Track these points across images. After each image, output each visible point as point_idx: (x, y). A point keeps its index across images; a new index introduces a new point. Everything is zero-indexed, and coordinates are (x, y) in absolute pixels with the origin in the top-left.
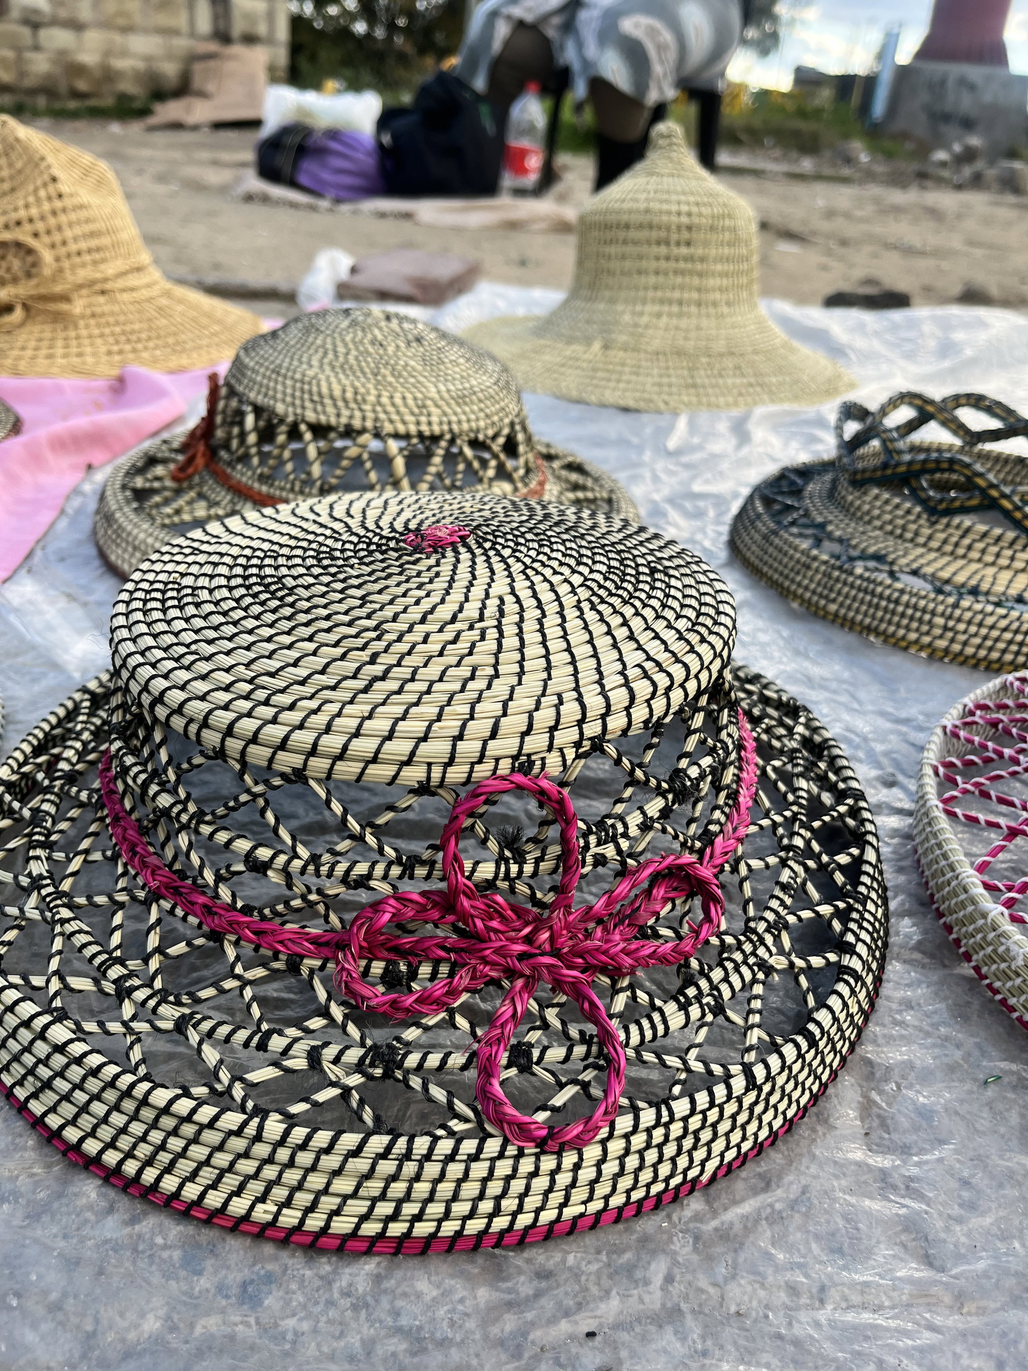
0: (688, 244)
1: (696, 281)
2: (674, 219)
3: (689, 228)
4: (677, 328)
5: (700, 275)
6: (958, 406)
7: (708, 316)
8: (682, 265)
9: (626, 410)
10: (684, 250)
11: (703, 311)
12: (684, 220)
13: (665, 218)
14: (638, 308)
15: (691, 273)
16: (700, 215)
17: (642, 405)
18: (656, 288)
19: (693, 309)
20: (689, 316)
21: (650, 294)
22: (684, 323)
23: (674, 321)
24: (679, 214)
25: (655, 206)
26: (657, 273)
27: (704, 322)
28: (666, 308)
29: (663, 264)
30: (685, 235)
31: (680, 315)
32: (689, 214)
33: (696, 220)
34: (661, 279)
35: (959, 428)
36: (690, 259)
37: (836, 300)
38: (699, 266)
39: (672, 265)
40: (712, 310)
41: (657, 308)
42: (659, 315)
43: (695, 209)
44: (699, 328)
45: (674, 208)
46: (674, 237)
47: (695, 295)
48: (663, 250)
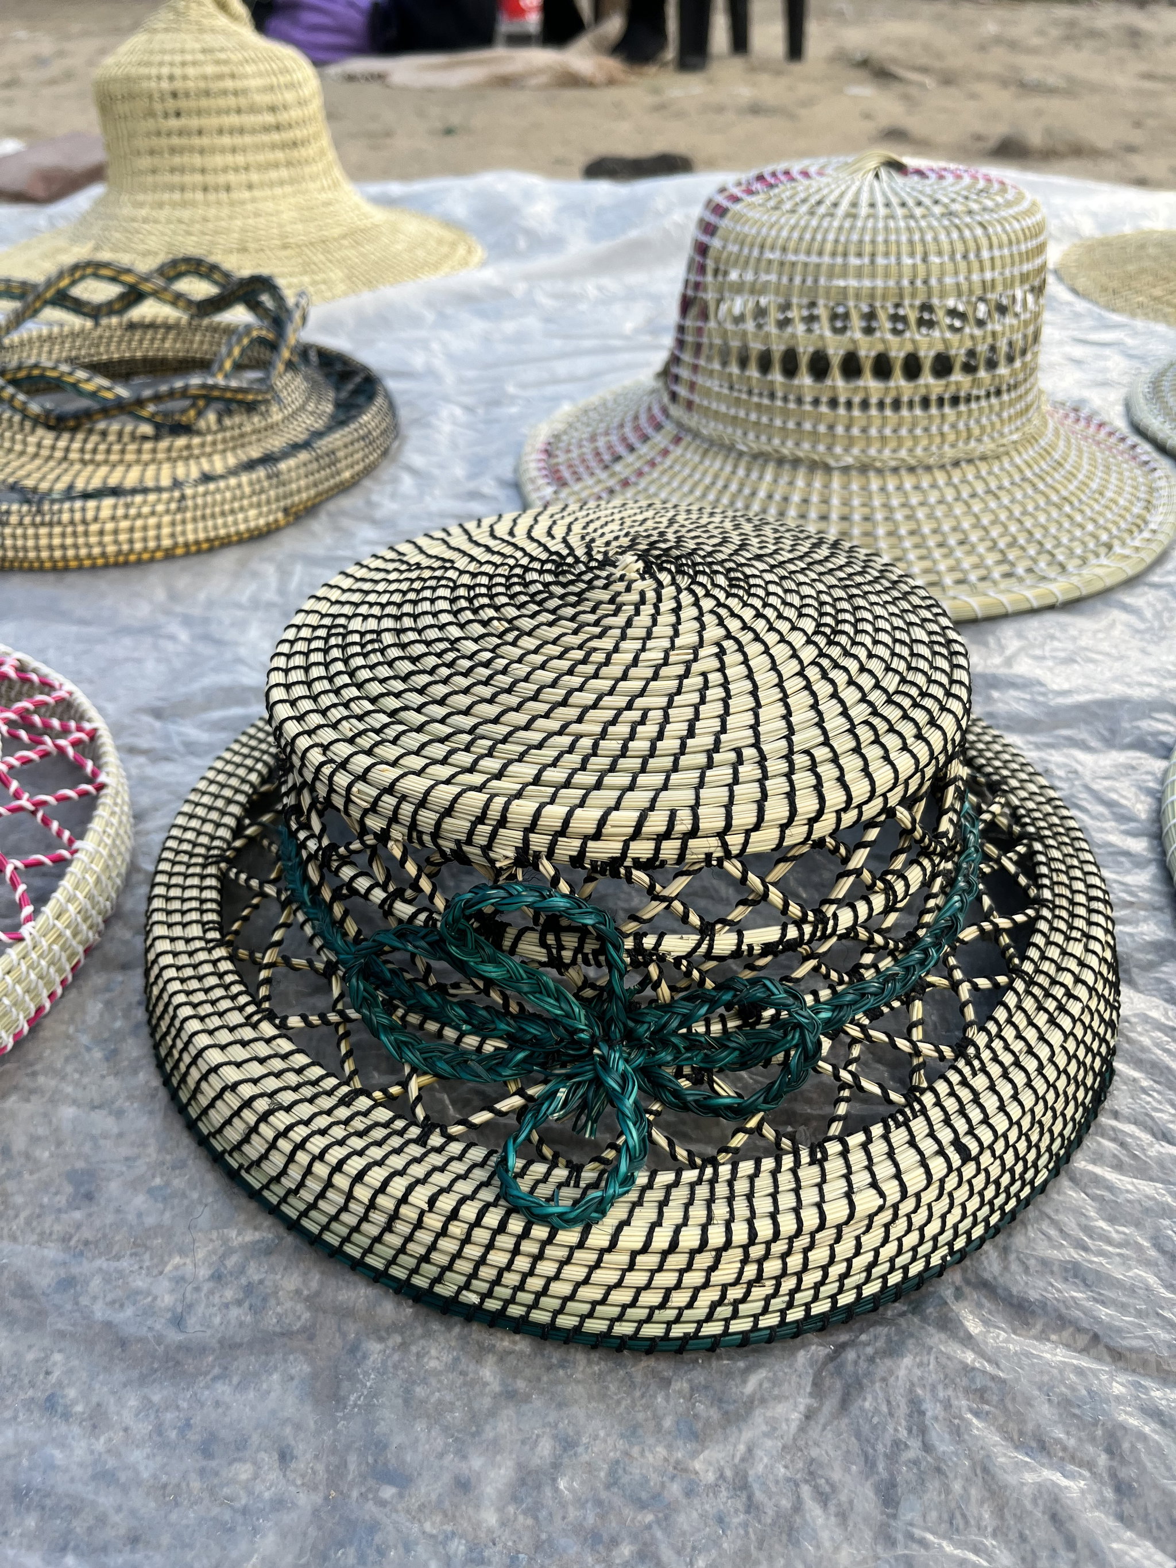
0: (178, 114)
1: (197, 160)
2: (155, 85)
3: (174, 95)
4: (180, 221)
5: (202, 151)
6: (180, 275)
7: (218, 203)
8: (175, 141)
10: (173, 123)
11: (212, 197)
12: (165, 85)
13: (145, 85)
14: (141, 197)
15: (191, 150)
16: (185, 78)
18: (154, 171)
19: (199, 196)
20: (194, 204)
21: (150, 179)
22: (186, 214)
23: (179, 213)
24: (159, 78)
25: (134, 71)
26: (152, 152)
27: (213, 211)
28: (166, 196)
29: (155, 142)
30: (171, 104)
31: (184, 204)
32: (171, 78)
33: (178, 85)
34: (156, 161)
35: (177, 300)
36: (183, 132)
38: (196, 141)
39: (164, 142)
40: (223, 196)
41: (158, 196)
42: (160, 205)
43: (178, 71)
44: (205, 220)
45: (154, 71)
46: (158, 107)
47: (198, 178)
48: (150, 124)
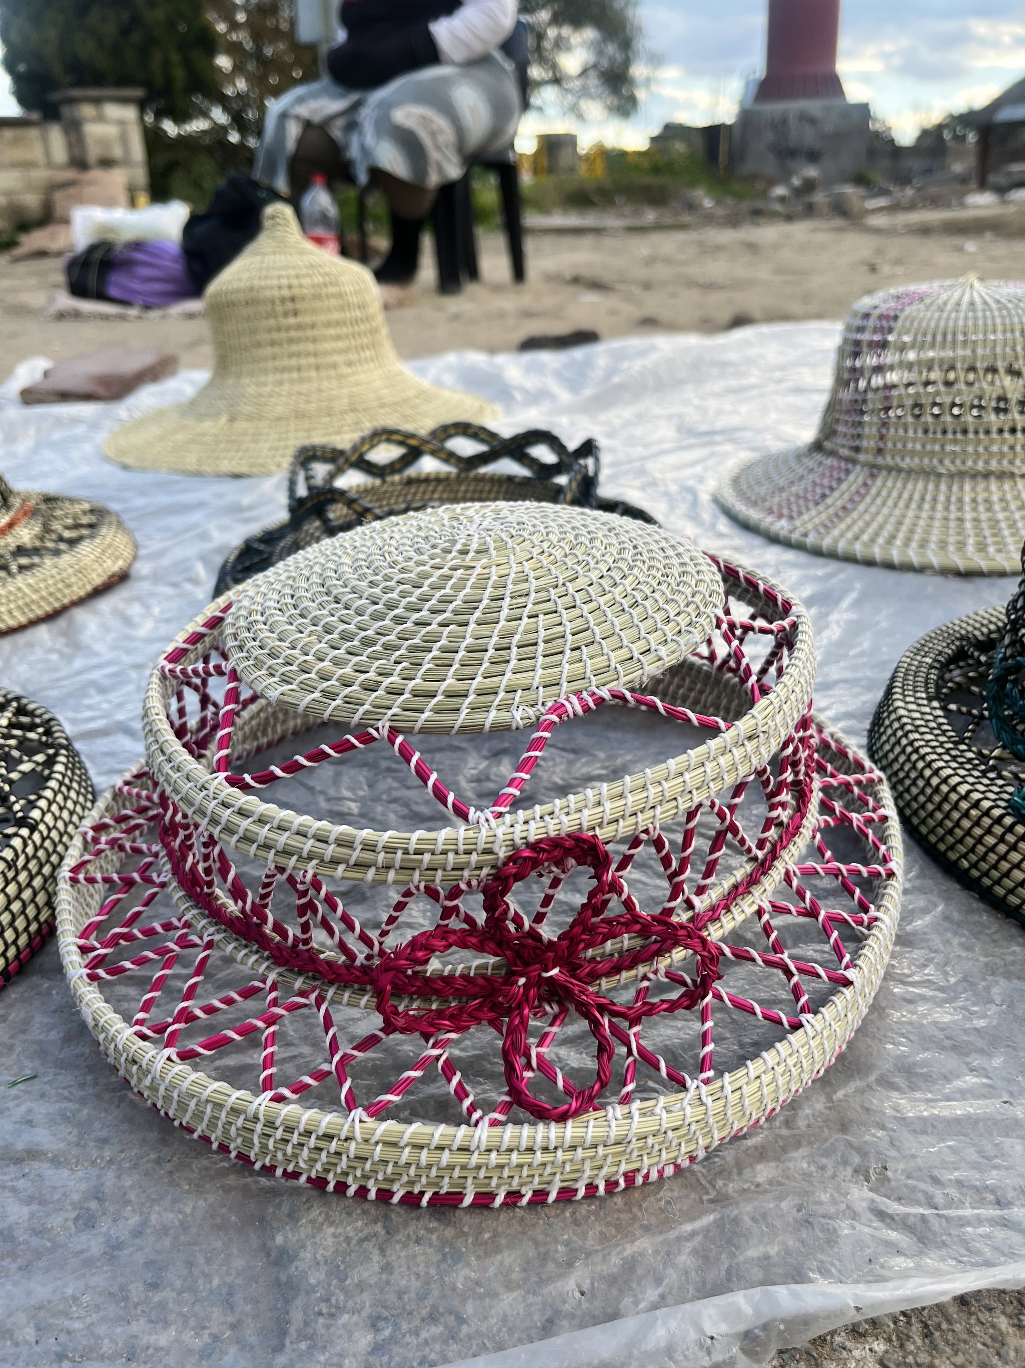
0: (296, 314)
1: (310, 347)
2: (276, 293)
3: (293, 299)
4: (300, 393)
5: (315, 340)
7: (329, 378)
8: (293, 334)
9: (237, 476)
10: (291, 321)
11: (323, 373)
12: (286, 293)
13: (267, 293)
14: (262, 379)
15: (307, 339)
16: (301, 286)
17: (255, 470)
18: (274, 358)
19: (313, 374)
20: (309, 380)
21: (270, 364)
22: (304, 388)
23: (296, 388)
24: (280, 287)
25: (256, 283)
26: (273, 344)
27: (325, 384)
28: (286, 376)
29: (275, 336)
30: (289, 306)
31: (301, 380)
32: (290, 287)
33: (296, 292)
34: (276, 350)
36: (299, 327)
37: (531, 344)
38: (310, 333)
39: (283, 335)
40: (332, 373)
41: (278, 376)
42: (281, 383)
43: (295, 282)
44: (320, 390)
45: (275, 282)
46: (280, 309)
47: (312, 360)
48: (272, 322)
